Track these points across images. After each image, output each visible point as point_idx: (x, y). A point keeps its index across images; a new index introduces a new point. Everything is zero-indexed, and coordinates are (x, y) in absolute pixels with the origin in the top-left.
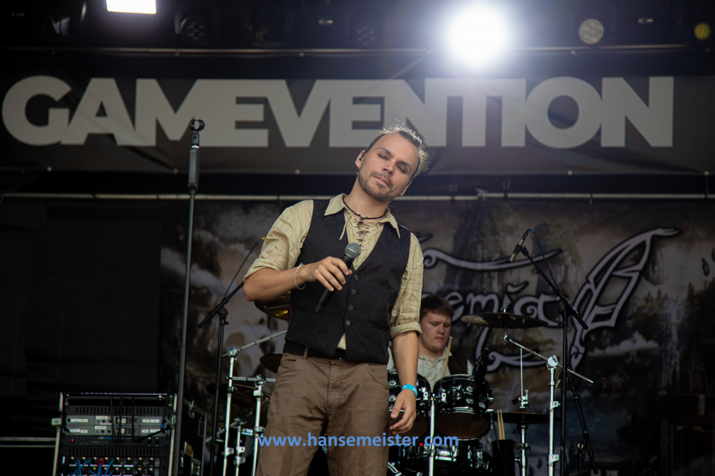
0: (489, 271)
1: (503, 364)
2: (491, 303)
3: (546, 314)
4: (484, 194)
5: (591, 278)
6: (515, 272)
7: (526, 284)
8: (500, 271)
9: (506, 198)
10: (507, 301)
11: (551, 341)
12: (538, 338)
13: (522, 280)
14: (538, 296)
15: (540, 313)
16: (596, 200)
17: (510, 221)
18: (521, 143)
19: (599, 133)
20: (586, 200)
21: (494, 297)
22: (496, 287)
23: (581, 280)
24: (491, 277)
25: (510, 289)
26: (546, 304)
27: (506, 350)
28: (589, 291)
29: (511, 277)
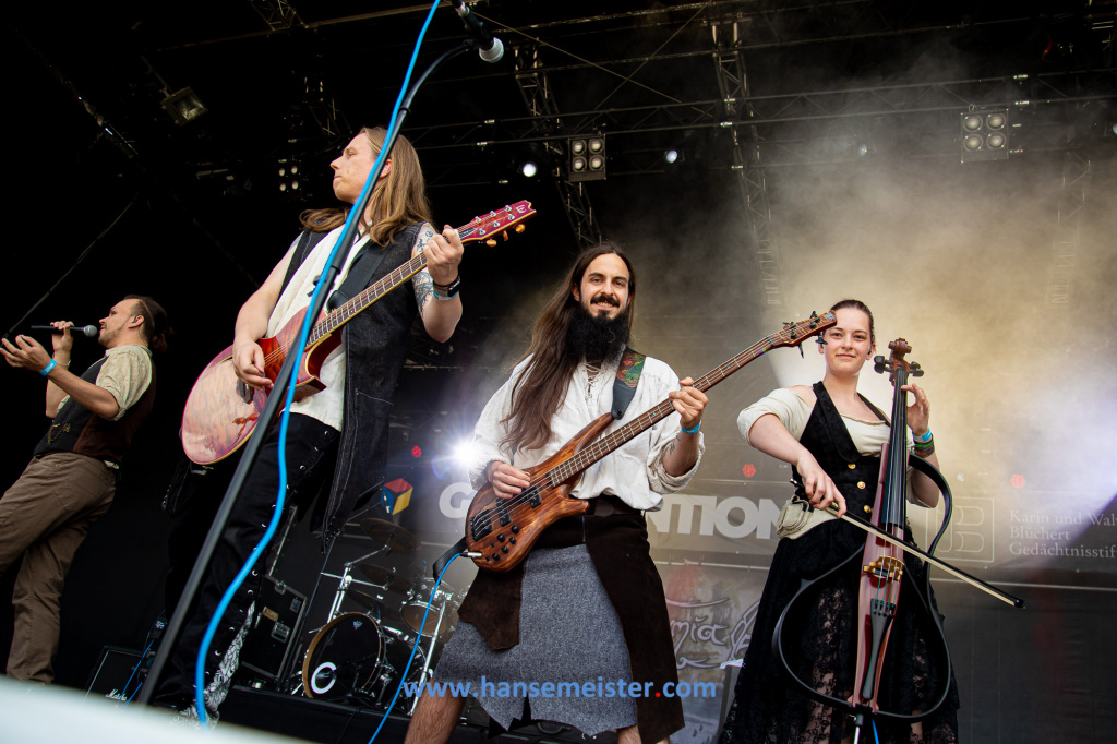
0: (686, 608)
1: (687, 665)
2: (685, 627)
3: (717, 637)
4: (688, 562)
5: (745, 617)
6: (701, 610)
7: (707, 617)
8: (693, 608)
9: (700, 565)
10: (694, 627)
11: (717, 653)
12: (710, 651)
13: (705, 614)
14: (712, 625)
15: (713, 634)
16: (752, 570)
17: (701, 579)
18: (711, 533)
19: (755, 530)
20: (746, 570)
21: (687, 624)
22: (689, 618)
23: (739, 617)
24: (687, 612)
25: (697, 620)
26: (717, 630)
27: (691, 656)
28: (743, 625)
29: (698, 613)
